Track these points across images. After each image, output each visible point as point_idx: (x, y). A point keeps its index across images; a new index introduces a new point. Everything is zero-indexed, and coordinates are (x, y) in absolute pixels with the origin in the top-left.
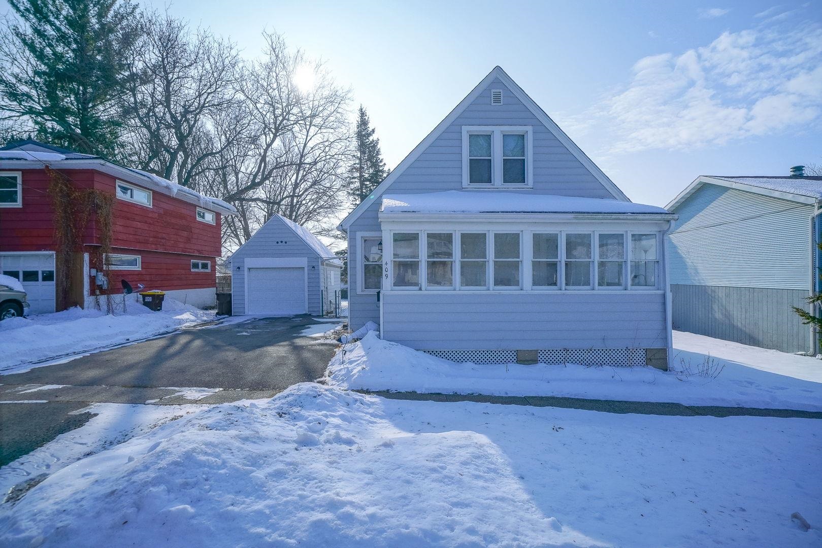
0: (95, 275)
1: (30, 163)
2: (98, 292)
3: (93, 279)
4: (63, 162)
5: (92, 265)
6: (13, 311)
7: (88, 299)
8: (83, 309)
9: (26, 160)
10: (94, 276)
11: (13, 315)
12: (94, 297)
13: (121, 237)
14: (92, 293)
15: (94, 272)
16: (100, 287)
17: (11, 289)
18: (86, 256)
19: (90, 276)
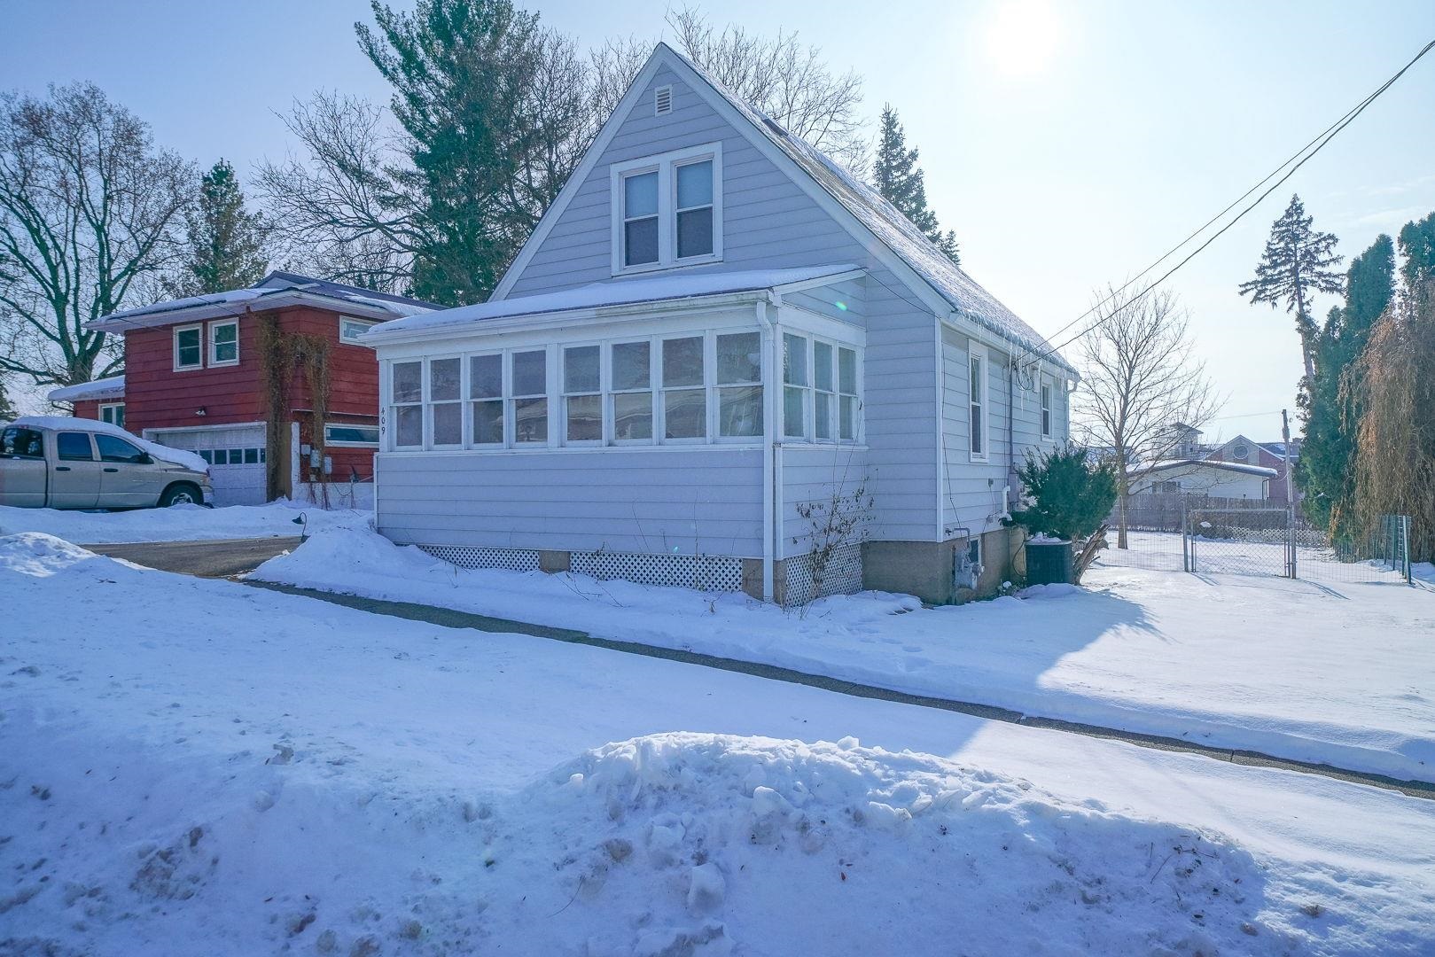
0: (308, 453)
1: (230, 305)
2: (313, 478)
3: (305, 460)
4: (260, 300)
5: (304, 440)
6: (187, 496)
7: (298, 488)
8: (290, 499)
9: (225, 301)
10: (307, 455)
11: (188, 501)
12: (307, 485)
13: (350, 398)
14: (304, 477)
15: (307, 449)
16: (318, 472)
17: (186, 469)
18: (295, 428)
19: (301, 455)
